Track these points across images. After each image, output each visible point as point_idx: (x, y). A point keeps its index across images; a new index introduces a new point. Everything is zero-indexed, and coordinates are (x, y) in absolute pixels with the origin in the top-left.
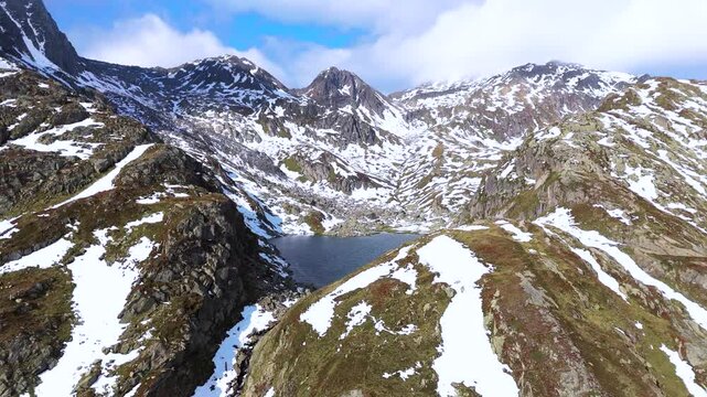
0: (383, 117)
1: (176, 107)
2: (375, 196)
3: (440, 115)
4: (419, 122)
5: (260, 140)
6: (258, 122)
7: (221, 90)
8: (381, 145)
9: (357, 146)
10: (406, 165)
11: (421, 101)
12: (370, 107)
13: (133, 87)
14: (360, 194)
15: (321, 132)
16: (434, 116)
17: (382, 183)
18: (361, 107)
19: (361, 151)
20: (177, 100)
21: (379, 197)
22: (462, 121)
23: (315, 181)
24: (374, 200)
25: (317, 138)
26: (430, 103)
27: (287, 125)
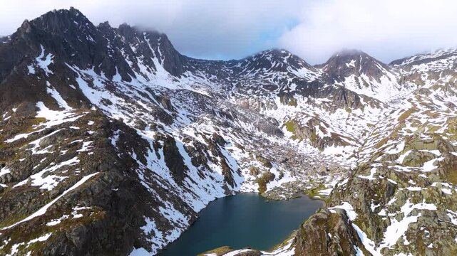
0: (380, 82)
1: (234, 87)
2: (341, 153)
3: (430, 78)
4: (410, 84)
5: (276, 108)
6: (278, 95)
7: (263, 74)
8: (362, 110)
9: (343, 110)
10: (378, 126)
11: (415, 67)
12: (369, 75)
13: (213, 77)
14: (330, 151)
15: (318, 101)
16: (423, 79)
17: (351, 142)
18: (363, 75)
19: (346, 114)
20: (235, 82)
21: (343, 154)
22: (444, 84)
23: (302, 140)
24: (339, 156)
25: (315, 105)
26: (423, 68)
27: (296, 96)
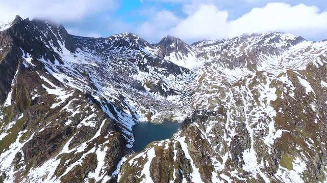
0: (187, 56)
1: (109, 59)
3: (211, 55)
4: (202, 58)
5: (138, 74)
6: (137, 65)
7: (125, 50)
8: (182, 75)
9: (173, 75)
10: (189, 84)
11: (204, 48)
12: (182, 52)
13: (94, 51)
14: (170, 98)
15: (160, 70)
16: (208, 56)
17: (179, 93)
18: (179, 52)
19: (174, 77)
20: (108, 55)
22: (217, 60)
23: (155, 92)
24: (174, 100)
25: (158, 72)
26: (207, 49)
27: (148, 67)
